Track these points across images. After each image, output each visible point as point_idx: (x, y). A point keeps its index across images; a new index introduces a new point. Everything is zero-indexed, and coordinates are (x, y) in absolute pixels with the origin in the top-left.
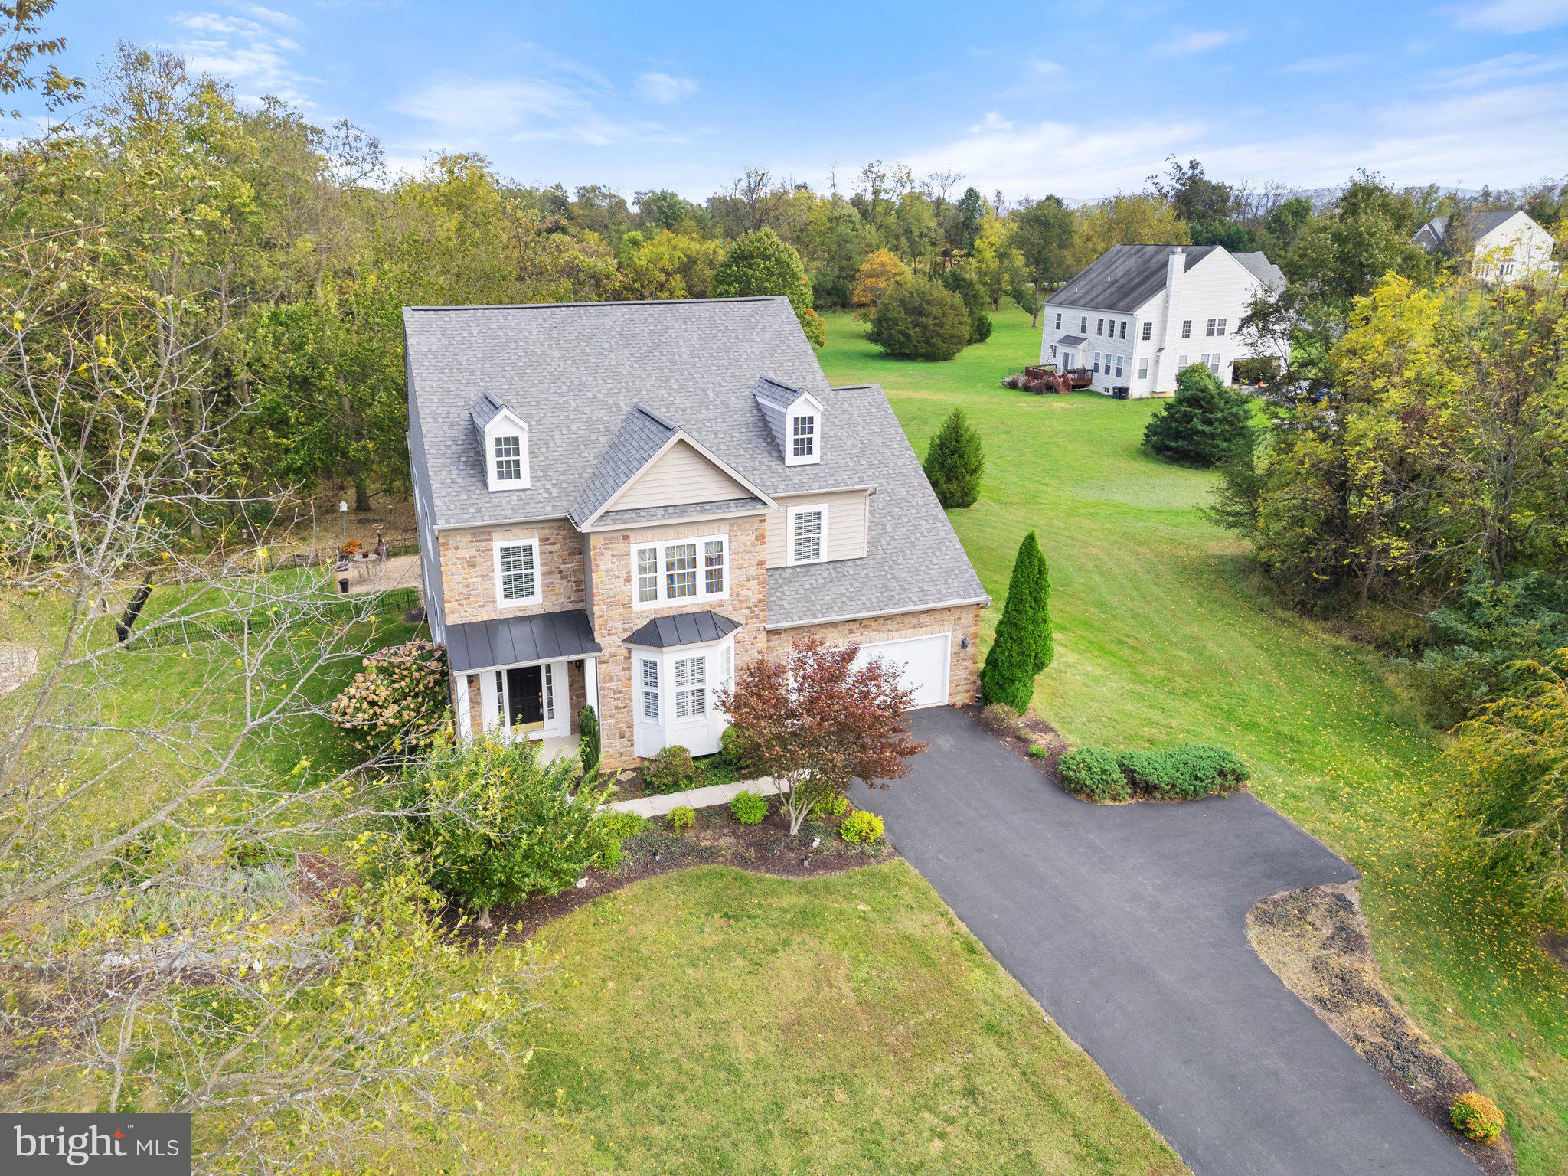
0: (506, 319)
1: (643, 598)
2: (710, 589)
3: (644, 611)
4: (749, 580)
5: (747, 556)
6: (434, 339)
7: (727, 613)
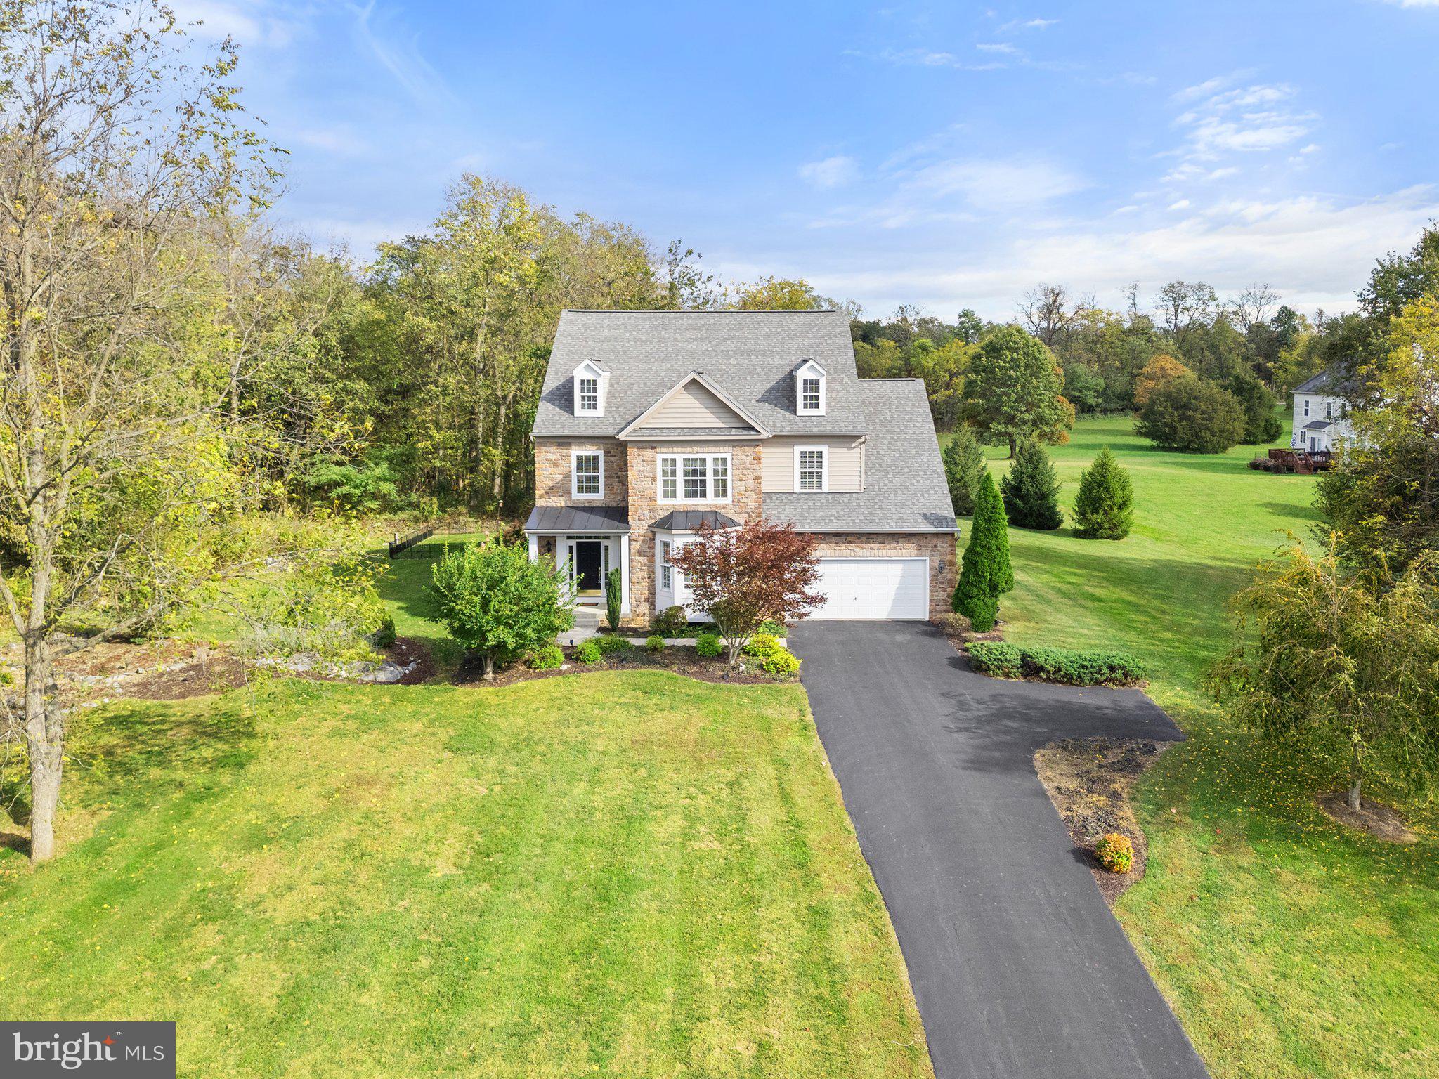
0: (629, 318)
1: (666, 496)
2: (717, 495)
3: (665, 503)
4: (747, 491)
5: (746, 472)
6: (575, 328)
7: (730, 514)
